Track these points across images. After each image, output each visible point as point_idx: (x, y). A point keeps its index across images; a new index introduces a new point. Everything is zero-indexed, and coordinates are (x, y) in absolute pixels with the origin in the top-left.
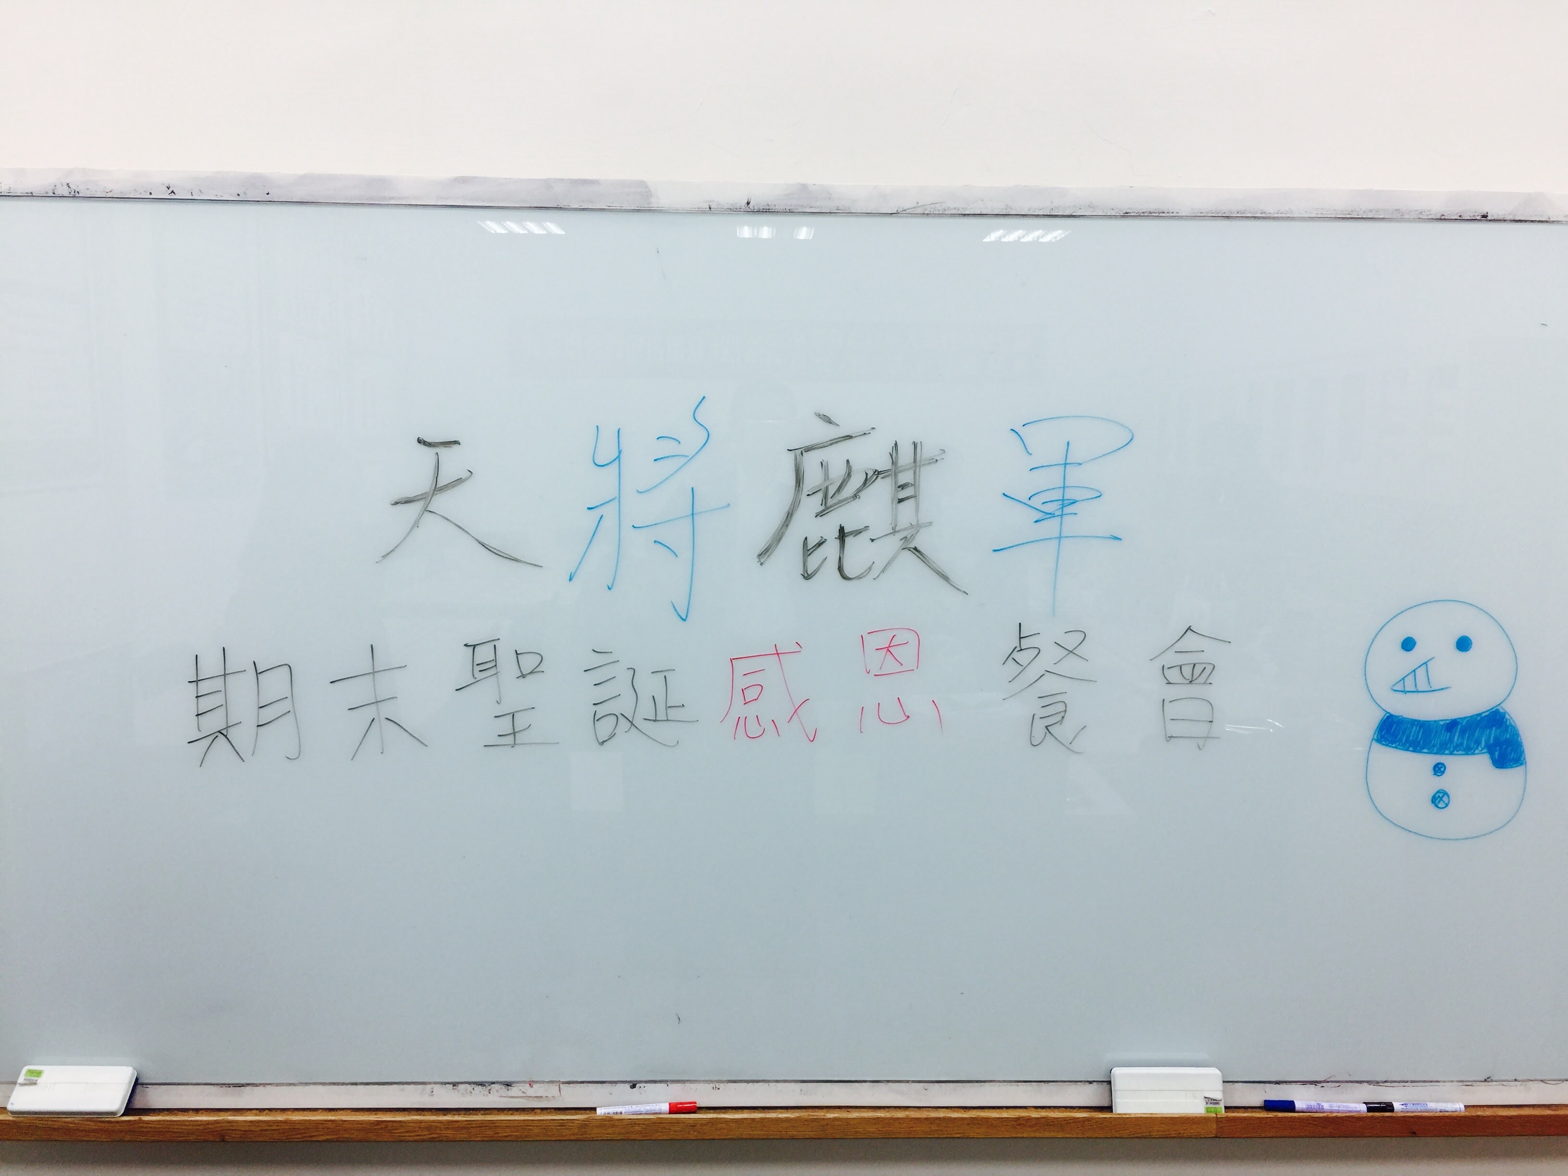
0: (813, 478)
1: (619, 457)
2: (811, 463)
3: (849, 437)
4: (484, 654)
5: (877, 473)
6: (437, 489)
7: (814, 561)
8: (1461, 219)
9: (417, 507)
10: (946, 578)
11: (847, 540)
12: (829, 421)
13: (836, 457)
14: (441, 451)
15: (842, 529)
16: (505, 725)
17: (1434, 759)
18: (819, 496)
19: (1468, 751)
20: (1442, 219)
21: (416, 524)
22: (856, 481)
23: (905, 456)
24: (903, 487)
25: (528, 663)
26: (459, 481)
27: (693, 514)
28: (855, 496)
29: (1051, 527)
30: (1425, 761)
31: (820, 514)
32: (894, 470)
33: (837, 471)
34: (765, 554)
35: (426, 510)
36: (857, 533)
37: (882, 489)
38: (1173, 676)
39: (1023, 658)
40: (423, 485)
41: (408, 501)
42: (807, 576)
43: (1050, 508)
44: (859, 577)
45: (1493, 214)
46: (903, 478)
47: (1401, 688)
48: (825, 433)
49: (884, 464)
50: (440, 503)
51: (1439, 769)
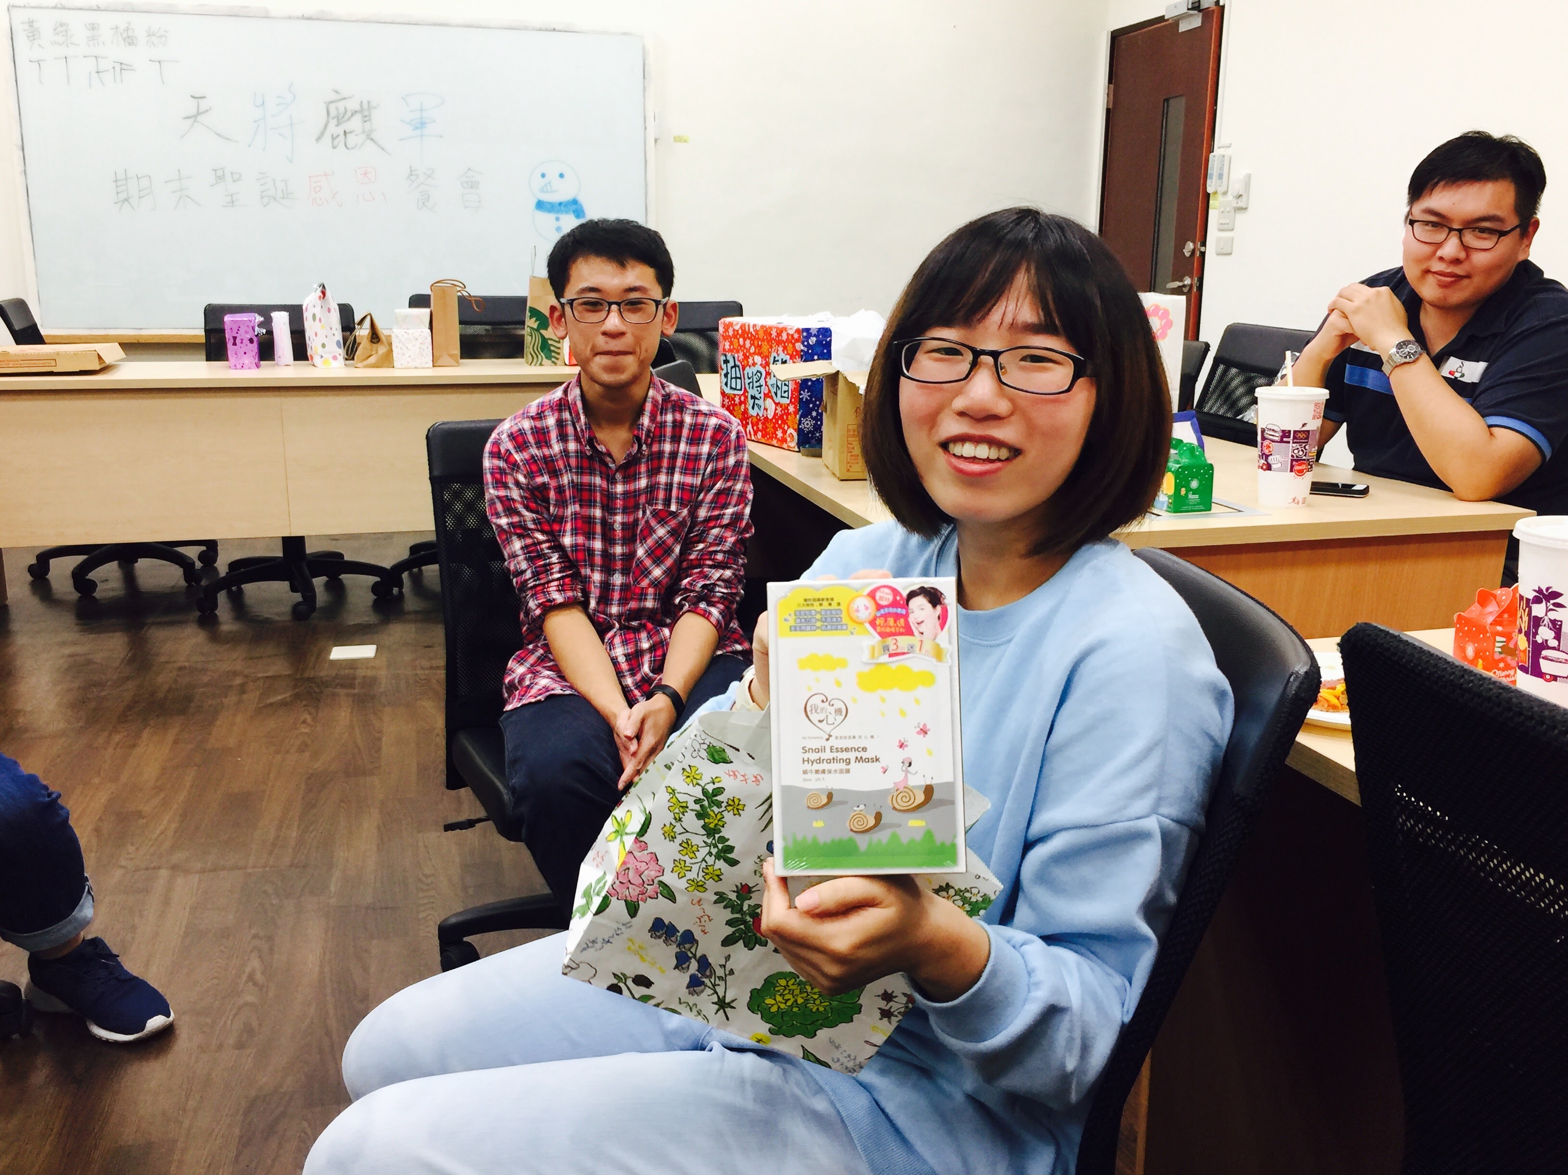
0: (333, 112)
1: (263, 103)
2: (332, 108)
3: (345, 99)
4: (220, 173)
5: (356, 112)
6: (199, 113)
7: (336, 142)
8: (546, 30)
9: (192, 120)
10: (383, 149)
11: (348, 135)
12: (336, 92)
13: (341, 105)
14: (200, 100)
15: (345, 131)
16: (229, 199)
17: (557, 215)
18: (336, 119)
19: (567, 212)
20: (540, 30)
21: (192, 126)
22: (349, 114)
23: (365, 106)
24: (366, 116)
25: (236, 177)
26: (207, 111)
27: (292, 124)
28: (349, 119)
29: (418, 132)
30: (552, 217)
31: (337, 126)
32: (361, 111)
33: (342, 110)
34: (318, 139)
35: (195, 121)
36: (351, 132)
37: (358, 118)
38: (465, 185)
39: (413, 178)
40: (193, 111)
41: (189, 118)
42: (334, 147)
43: (418, 125)
44: (353, 148)
45: (557, 28)
46: (366, 113)
47: (542, 190)
48: (337, 97)
49: (358, 108)
50: (199, 118)
51: (557, 219)
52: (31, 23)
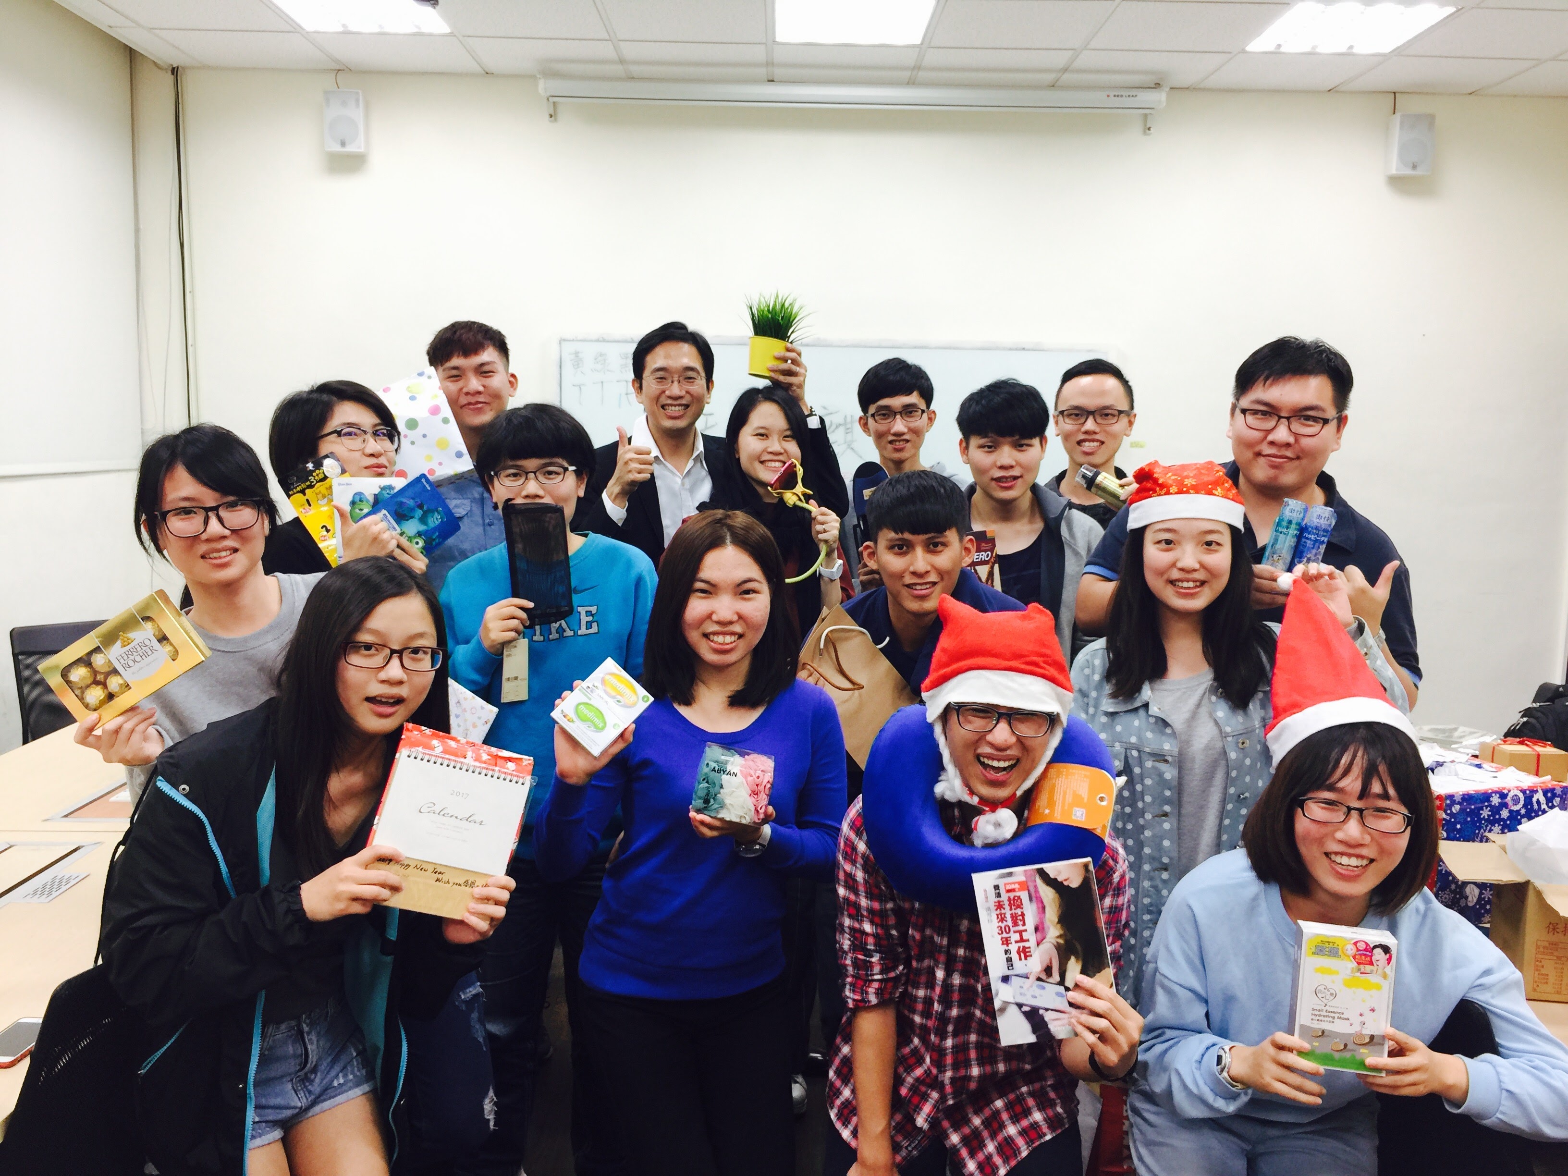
24: (848, 429)
45: (1027, 347)
52: (577, 354)
